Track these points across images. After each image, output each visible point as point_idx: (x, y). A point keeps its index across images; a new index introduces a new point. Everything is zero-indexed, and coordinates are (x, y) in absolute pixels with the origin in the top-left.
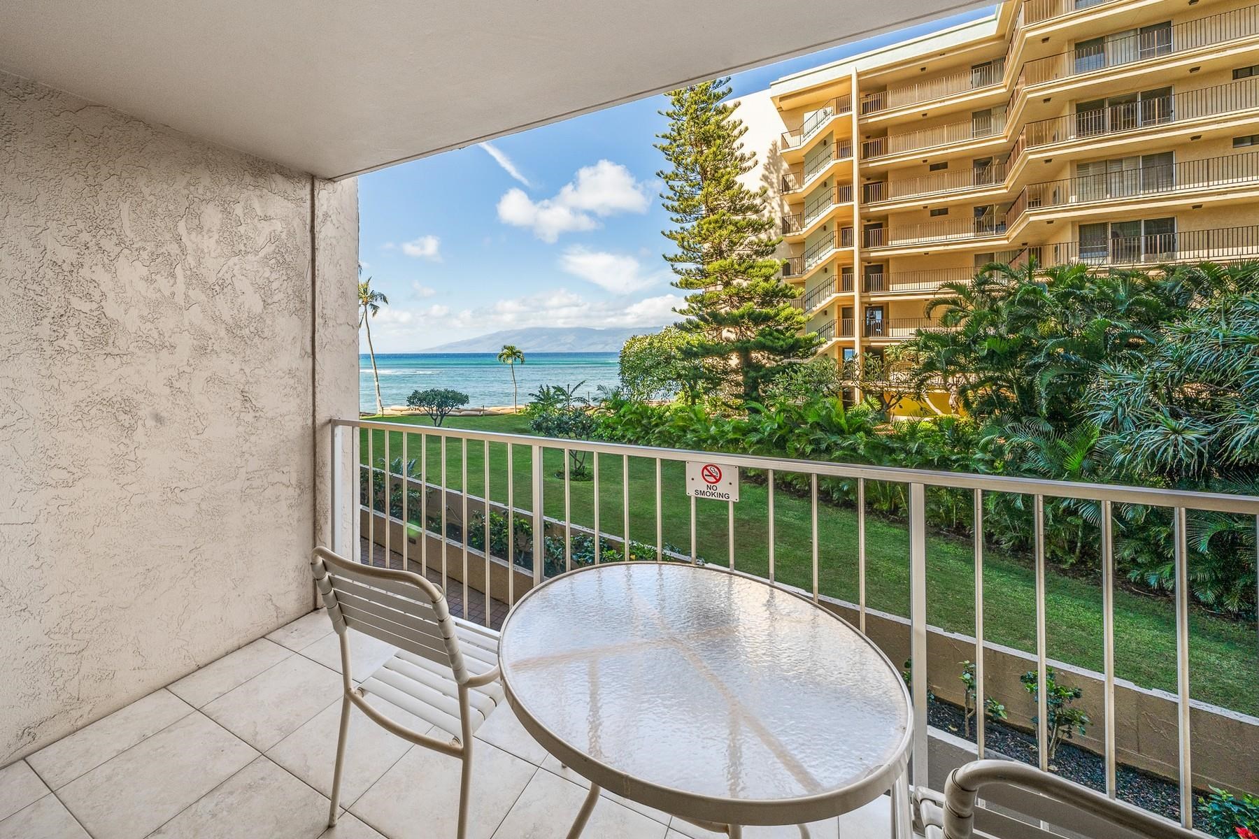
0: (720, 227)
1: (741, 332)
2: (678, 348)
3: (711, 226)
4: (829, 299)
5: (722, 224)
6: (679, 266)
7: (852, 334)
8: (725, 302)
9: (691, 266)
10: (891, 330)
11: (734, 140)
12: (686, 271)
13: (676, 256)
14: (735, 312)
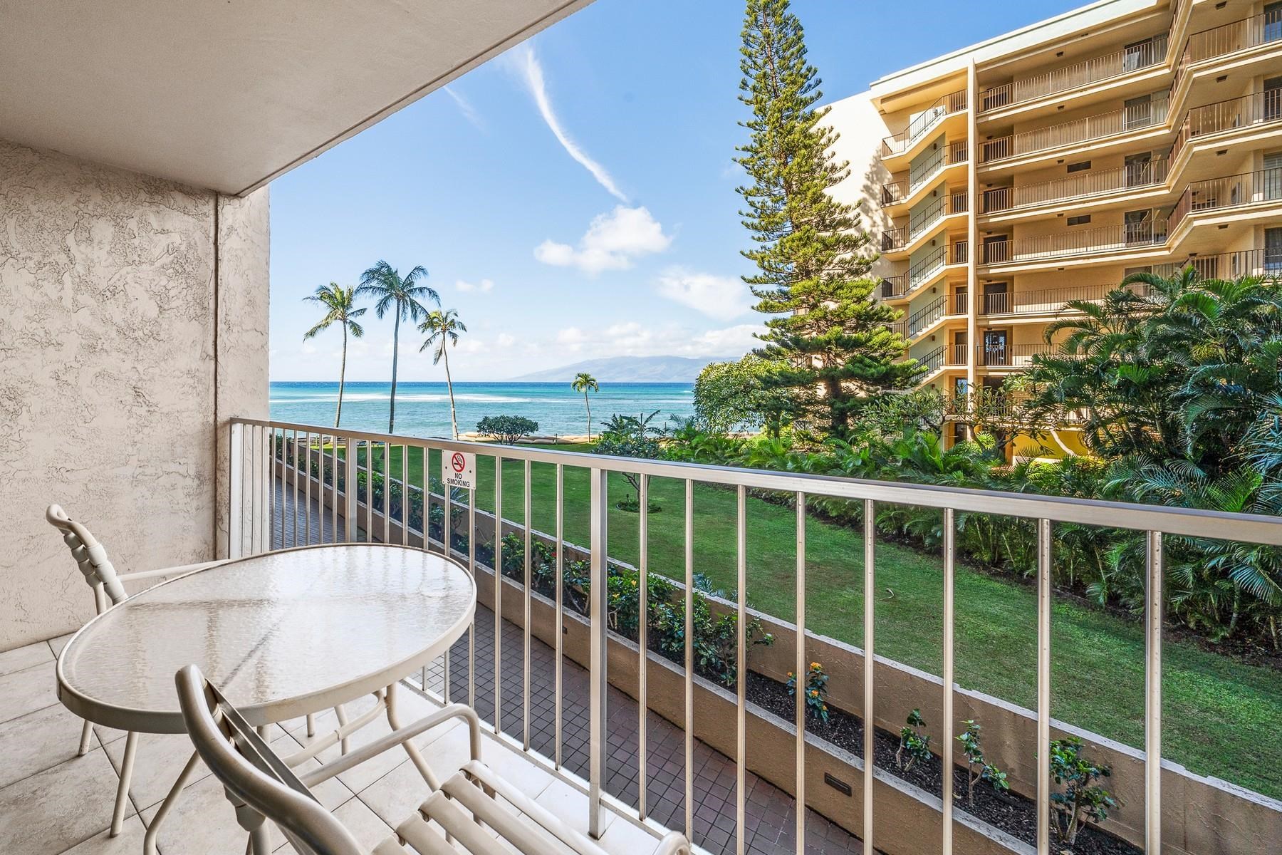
0: (804, 245)
1: (829, 359)
2: (756, 376)
3: (795, 244)
4: (936, 323)
5: (806, 241)
6: (759, 288)
7: (965, 363)
8: (810, 326)
9: (773, 288)
10: (1014, 357)
11: (823, 149)
12: (768, 293)
13: (756, 277)
14: (822, 337)
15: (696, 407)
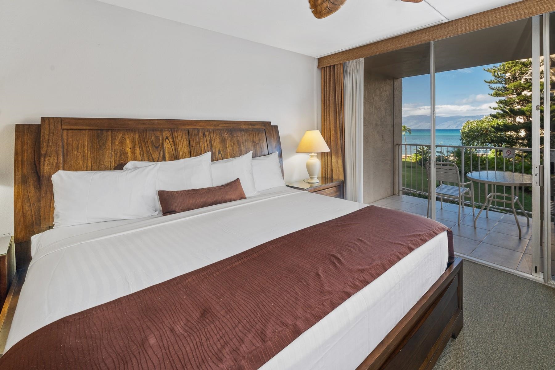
0: (515, 66)
1: (526, 118)
2: (492, 127)
3: (510, 65)
6: (493, 85)
8: (518, 103)
9: (500, 86)
12: (497, 88)
13: (491, 81)
14: (523, 108)
15: (461, 141)
